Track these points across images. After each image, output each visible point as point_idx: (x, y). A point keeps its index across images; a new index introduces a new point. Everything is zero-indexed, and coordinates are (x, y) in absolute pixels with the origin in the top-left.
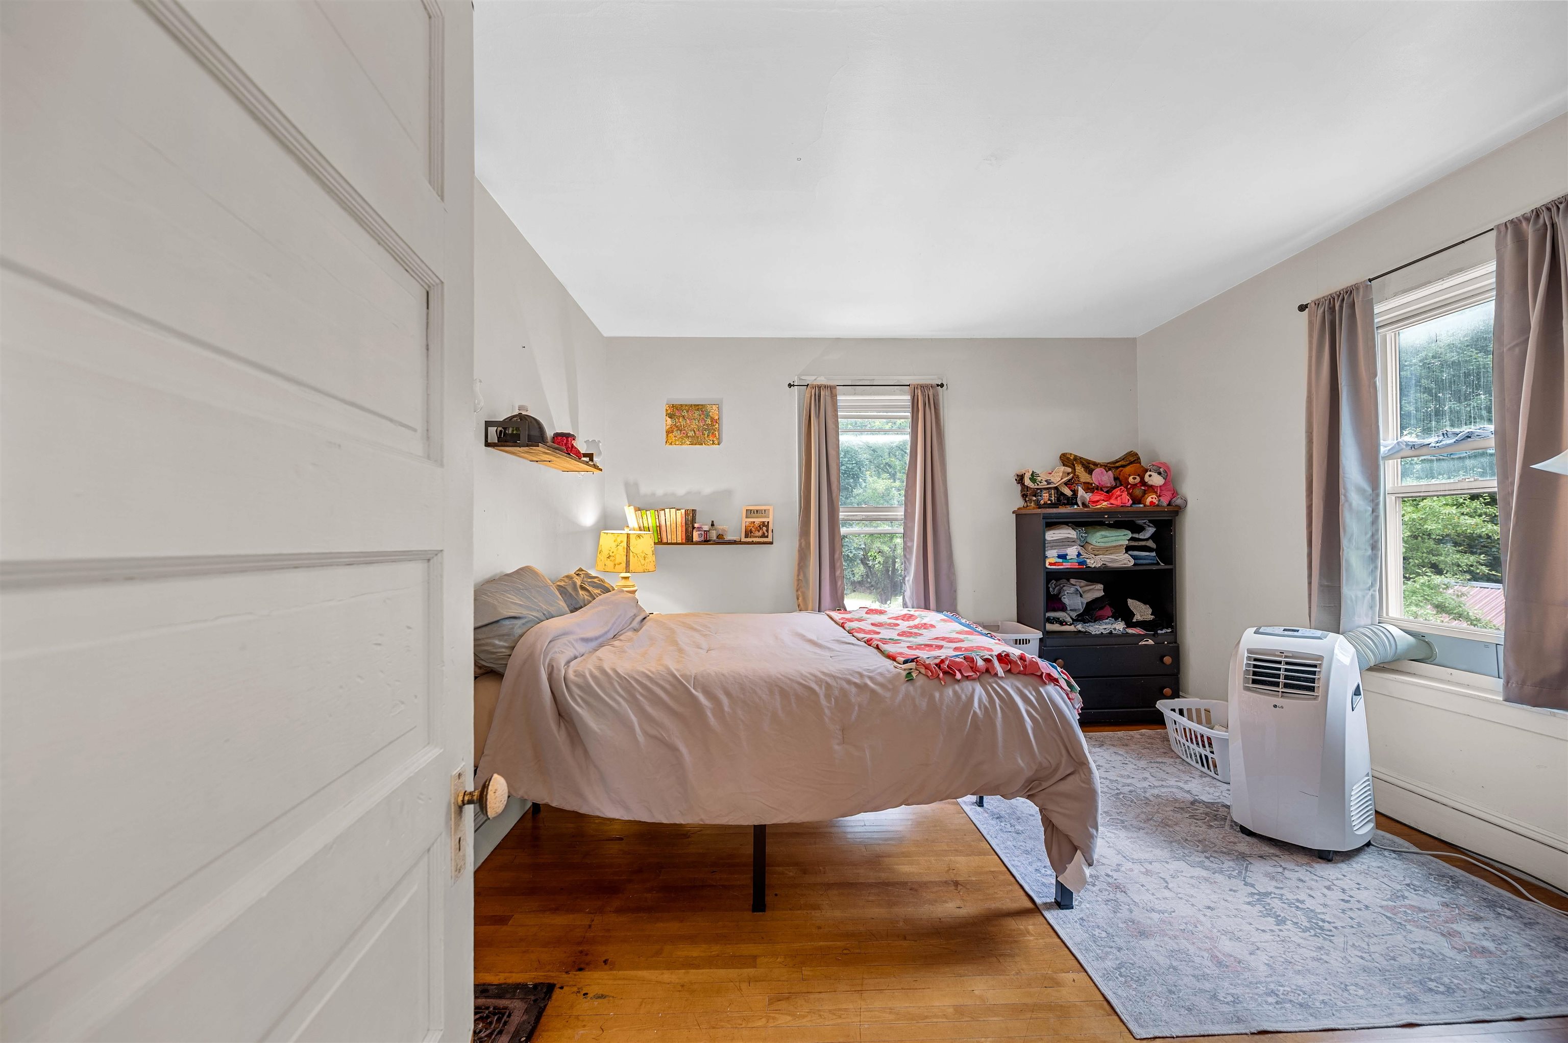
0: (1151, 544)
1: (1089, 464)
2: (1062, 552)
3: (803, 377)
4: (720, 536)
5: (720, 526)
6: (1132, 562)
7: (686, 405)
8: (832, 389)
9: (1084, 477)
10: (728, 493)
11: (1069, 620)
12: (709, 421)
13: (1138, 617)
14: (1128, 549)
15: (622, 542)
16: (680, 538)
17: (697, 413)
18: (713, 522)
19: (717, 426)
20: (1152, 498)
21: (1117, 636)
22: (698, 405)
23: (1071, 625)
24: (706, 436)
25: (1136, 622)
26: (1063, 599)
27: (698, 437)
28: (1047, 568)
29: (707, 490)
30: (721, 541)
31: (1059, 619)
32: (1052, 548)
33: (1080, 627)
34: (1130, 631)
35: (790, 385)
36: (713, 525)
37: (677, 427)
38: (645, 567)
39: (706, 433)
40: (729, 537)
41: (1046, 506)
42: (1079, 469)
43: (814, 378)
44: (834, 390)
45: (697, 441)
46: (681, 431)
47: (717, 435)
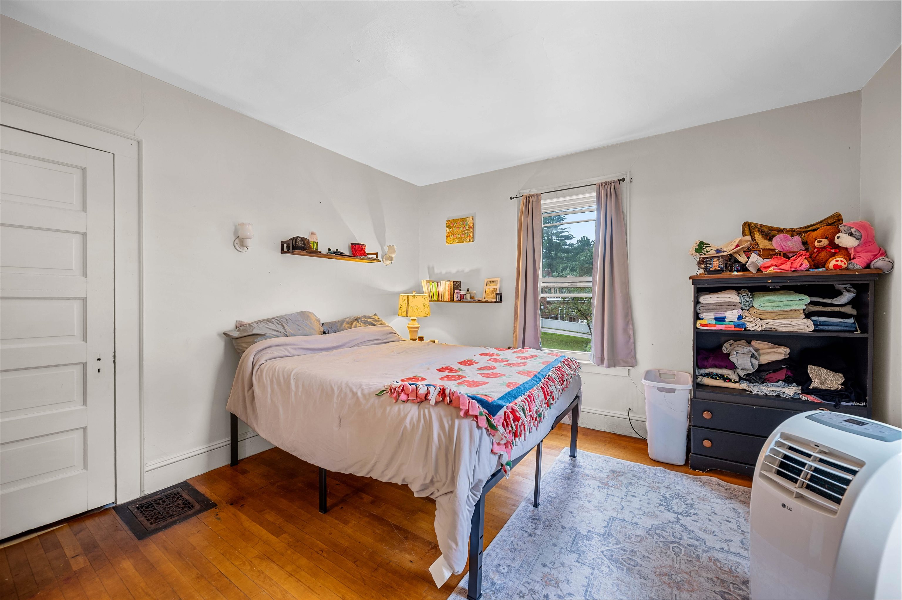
0: (848, 310)
1: (772, 230)
2: (720, 314)
3: (521, 192)
4: (472, 298)
5: (474, 291)
6: (812, 328)
7: (456, 220)
8: (537, 196)
9: (763, 243)
10: (477, 271)
11: (735, 377)
12: (467, 228)
13: (815, 384)
14: (808, 315)
15: (405, 300)
16: (447, 298)
17: (462, 223)
18: (468, 289)
19: (472, 230)
20: (837, 261)
21: (785, 400)
22: (462, 219)
23: (736, 382)
24: (466, 236)
25: (812, 389)
26: (730, 358)
27: (462, 238)
28: (697, 328)
29: (467, 270)
30: (473, 300)
31: (723, 375)
32: (708, 310)
33: (744, 386)
34: (803, 397)
35: (511, 198)
36: (468, 290)
37: (451, 233)
38: (418, 314)
39: (466, 235)
40: (477, 298)
41: (716, 272)
42: (758, 237)
43: (528, 190)
44: (539, 197)
45: (461, 241)
46: (453, 235)
47: (472, 236)
